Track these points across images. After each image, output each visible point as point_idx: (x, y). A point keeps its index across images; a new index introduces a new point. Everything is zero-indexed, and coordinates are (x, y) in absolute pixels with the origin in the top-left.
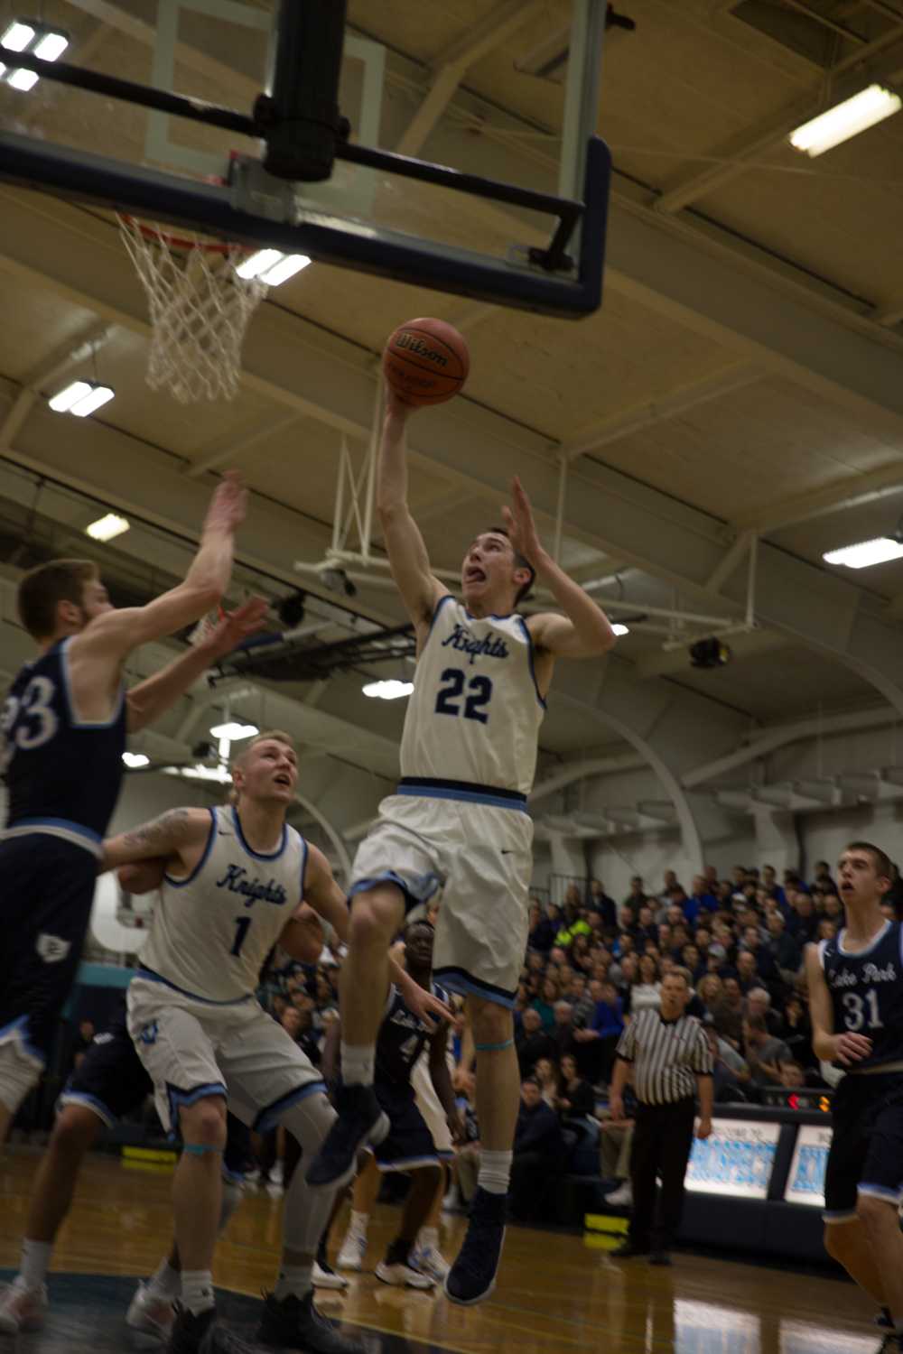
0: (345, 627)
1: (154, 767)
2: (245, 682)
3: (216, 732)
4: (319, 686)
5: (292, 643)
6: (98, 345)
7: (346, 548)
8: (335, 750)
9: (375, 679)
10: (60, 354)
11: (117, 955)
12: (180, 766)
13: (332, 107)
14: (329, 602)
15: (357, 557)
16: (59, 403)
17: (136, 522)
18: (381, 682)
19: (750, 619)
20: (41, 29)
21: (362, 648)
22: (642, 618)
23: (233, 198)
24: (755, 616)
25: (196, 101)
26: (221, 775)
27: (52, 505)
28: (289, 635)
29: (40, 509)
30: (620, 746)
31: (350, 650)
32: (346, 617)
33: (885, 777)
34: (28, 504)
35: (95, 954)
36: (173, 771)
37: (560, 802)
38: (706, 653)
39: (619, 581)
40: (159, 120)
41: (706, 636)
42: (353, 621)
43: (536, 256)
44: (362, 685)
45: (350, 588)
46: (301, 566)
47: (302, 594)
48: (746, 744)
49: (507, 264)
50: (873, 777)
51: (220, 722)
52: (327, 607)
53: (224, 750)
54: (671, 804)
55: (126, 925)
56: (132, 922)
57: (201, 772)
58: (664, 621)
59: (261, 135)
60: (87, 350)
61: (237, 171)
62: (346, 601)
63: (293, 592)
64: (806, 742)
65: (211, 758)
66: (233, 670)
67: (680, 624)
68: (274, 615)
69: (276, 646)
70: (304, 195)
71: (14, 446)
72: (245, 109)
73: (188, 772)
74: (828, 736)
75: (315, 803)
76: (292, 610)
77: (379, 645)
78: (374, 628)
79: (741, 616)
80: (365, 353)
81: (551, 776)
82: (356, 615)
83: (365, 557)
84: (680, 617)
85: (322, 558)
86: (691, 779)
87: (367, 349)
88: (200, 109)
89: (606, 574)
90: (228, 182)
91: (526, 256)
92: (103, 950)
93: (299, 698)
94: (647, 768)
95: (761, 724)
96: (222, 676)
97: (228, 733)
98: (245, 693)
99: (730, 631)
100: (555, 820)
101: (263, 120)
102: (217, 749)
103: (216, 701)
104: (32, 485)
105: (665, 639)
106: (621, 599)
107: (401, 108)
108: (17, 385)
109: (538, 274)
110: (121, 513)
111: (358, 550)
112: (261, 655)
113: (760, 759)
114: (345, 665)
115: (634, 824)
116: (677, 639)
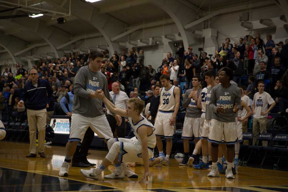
19: (70, 13)
22: (47, 12)
24: (71, 13)
30: (43, 41)
33: (99, 48)
37: (30, 53)
38: (61, 20)
39: (41, 4)
41: (60, 17)
48: (70, 40)
50: (96, 47)
54: (54, 53)
58: (52, 13)
64: (83, 40)
67: (55, 14)
74: (87, 39)
79: (68, 12)
81: (28, 47)
84: (55, 12)
86: (58, 48)
89: (38, 3)
94: (49, 45)
95: (73, 36)
99: (66, 16)
100: (28, 57)
105: (52, 17)
106: (42, 8)
113: (73, 44)
115: (47, 58)
116: (54, 17)
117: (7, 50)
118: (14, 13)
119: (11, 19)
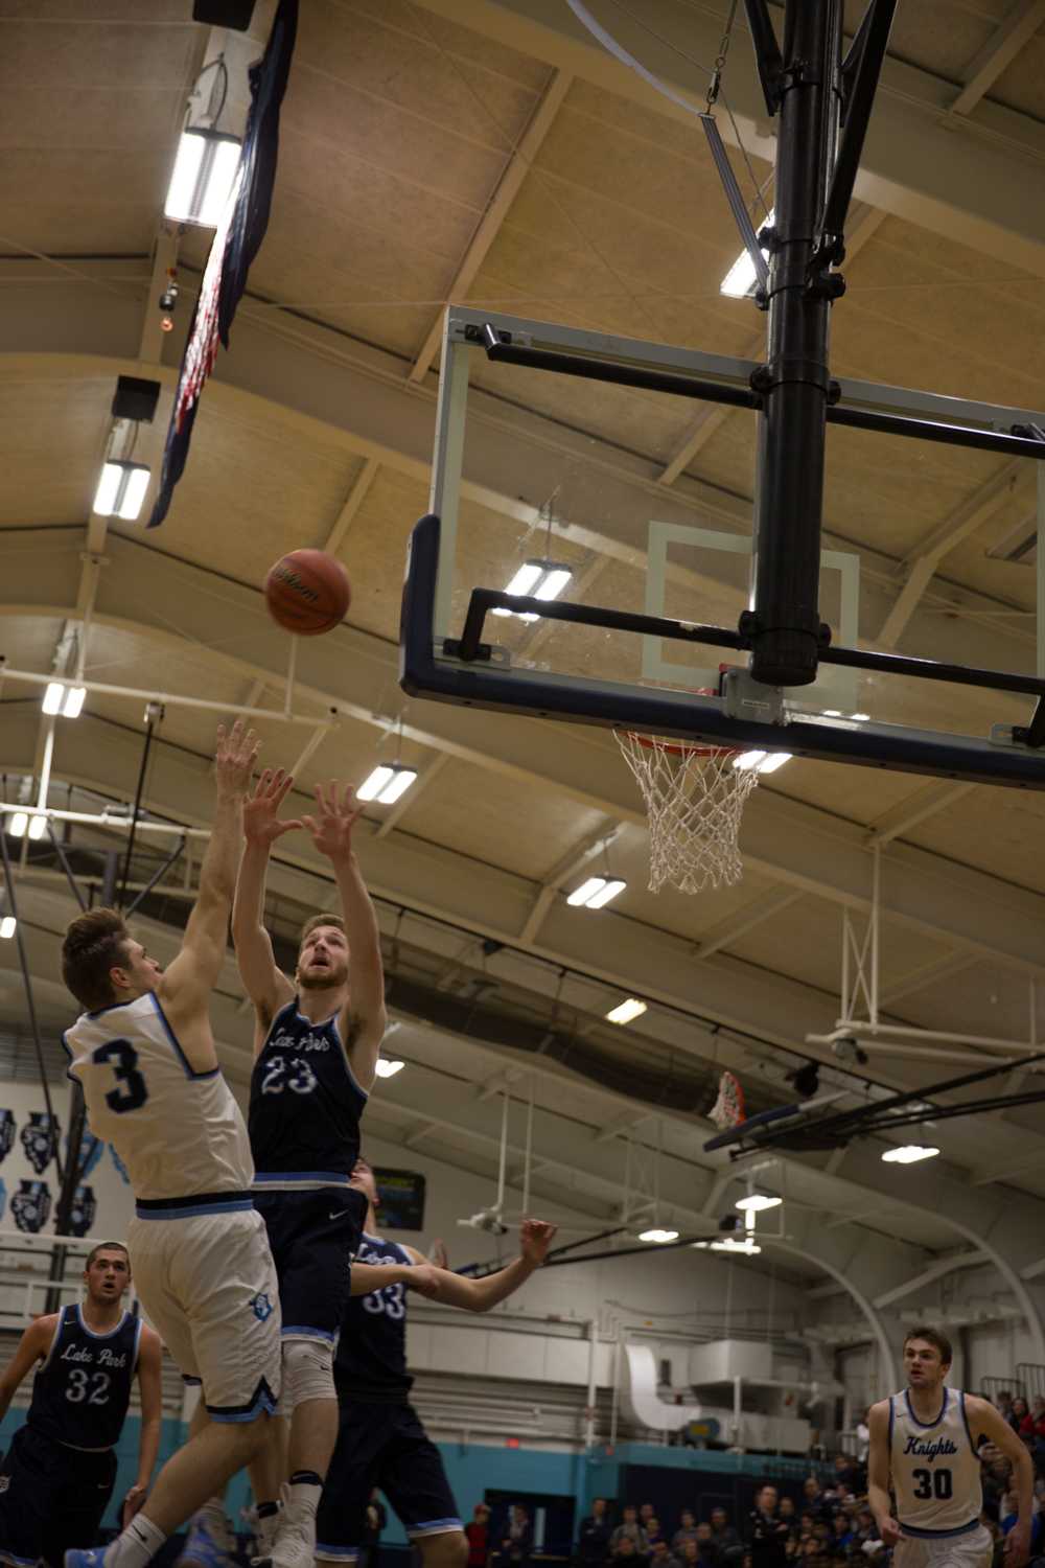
0: (859, 1094)
1: (683, 1242)
2: (767, 1155)
3: (740, 1205)
4: (839, 1154)
5: (808, 1113)
6: (609, 841)
7: (855, 1018)
8: (858, 1217)
9: (896, 1145)
10: (576, 852)
11: (661, 1433)
12: (710, 1239)
13: (813, 615)
14: (843, 1071)
15: (867, 1026)
16: (575, 899)
17: (655, 1005)
18: (901, 1149)
20: (548, 566)
21: (879, 1115)
23: (724, 706)
25: (688, 623)
26: (749, 1247)
27: (575, 995)
28: (804, 1107)
29: (563, 998)
31: (866, 1117)
32: (860, 1085)
34: (553, 995)
35: (640, 1433)
36: (702, 1245)
40: (653, 643)
42: (867, 1088)
43: (1019, 734)
44: (882, 1153)
45: (862, 1057)
46: (812, 1038)
47: (815, 1065)
49: (990, 743)
51: (744, 1195)
52: (841, 1076)
53: (750, 1223)
55: (667, 1403)
56: (673, 1399)
57: (729, 1245)
59: (747, 648)
60: (599, 847)
61: (726, 682)
62: (858, 1069)
63: (806, 1063)
65: (738, 1231)
66: (753, 1143)
68: (790, 1086)
69: (795, 1117)
70: (789, 698)
71: (536, 942)
72: (732, 625)
73: (716, 1246)
75: (843, 1272)
76: (806, 1080)
77: (897, 1111)
78: (889, 1094)
80: (861, 829)
82: (870, 1082)
83: (874, 1025)
85: (834, 1030)
87: (863, 826)
88: (691, 629)
90: (719, 692)
91: (1010, 735)
92: (647, 1429)
93: (820, 1167)
96: (743, 1150)
97: (753, 1205)
98: (766, 1164)
101: (749, 633)
102: (744, 1221)
103: (740, 1174)
104: (555, 977)
107: (878, 602)
108: (537, 884)
109: (1023, 751)
110: (639, 997)
111: (867, 1018)
112: (779, 1127)
114: (864, 1133)
117: (986, 1252)
118: (1013, 1085)
119: (1000, 1112)
